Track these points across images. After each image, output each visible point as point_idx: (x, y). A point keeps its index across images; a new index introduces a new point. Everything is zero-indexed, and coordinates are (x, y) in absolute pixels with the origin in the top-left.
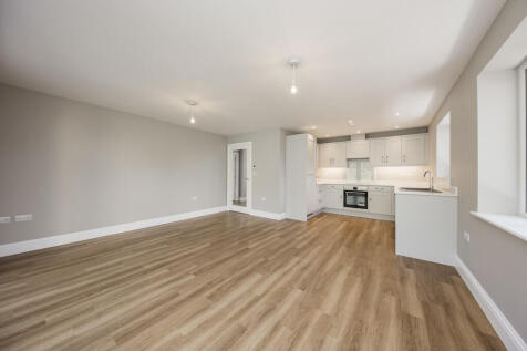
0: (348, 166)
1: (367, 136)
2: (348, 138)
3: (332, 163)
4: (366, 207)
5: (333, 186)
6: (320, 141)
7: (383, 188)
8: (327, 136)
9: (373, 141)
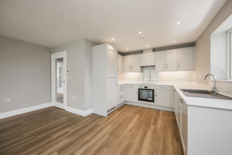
0: (142, 71)
1: (154, 50)
2: (141, 52)
3: (131, 69)
4: (153, 101)
5: (131, 86)
6: (123, 54)
7: (164, 87)
8: (127, 50)
9: (157, 53)
